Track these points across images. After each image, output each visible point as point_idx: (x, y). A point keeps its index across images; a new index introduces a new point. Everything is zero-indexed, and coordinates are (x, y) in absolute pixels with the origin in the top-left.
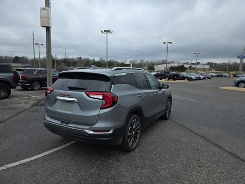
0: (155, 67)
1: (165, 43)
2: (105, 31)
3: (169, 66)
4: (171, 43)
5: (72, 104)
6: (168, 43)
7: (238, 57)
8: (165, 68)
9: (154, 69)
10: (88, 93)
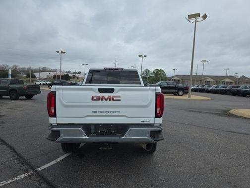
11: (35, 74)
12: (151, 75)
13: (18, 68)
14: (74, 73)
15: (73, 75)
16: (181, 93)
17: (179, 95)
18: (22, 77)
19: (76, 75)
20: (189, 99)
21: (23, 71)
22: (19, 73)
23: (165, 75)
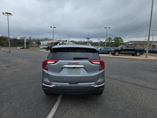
0: (41, 42)
1: (51, 27)
2: (6, 13)
3: (50, 42)
4: (55, 27)
5: (78, 69)
6: (53, 27)
7: (87, 38)
8: (48, 43)
9: (40, 44)
10: (91, 61)
11: (40, 42)
12: (113, 41)
13: (32, 38)
14: (63, 41)
15: (62, 42)
16: (138, 54)
17: (137, 56)
18: (33, 44)
19: (65, 42)
20: (146, 59)
21: (34, 40)
22: (32, 41)
23: (122, 41)
